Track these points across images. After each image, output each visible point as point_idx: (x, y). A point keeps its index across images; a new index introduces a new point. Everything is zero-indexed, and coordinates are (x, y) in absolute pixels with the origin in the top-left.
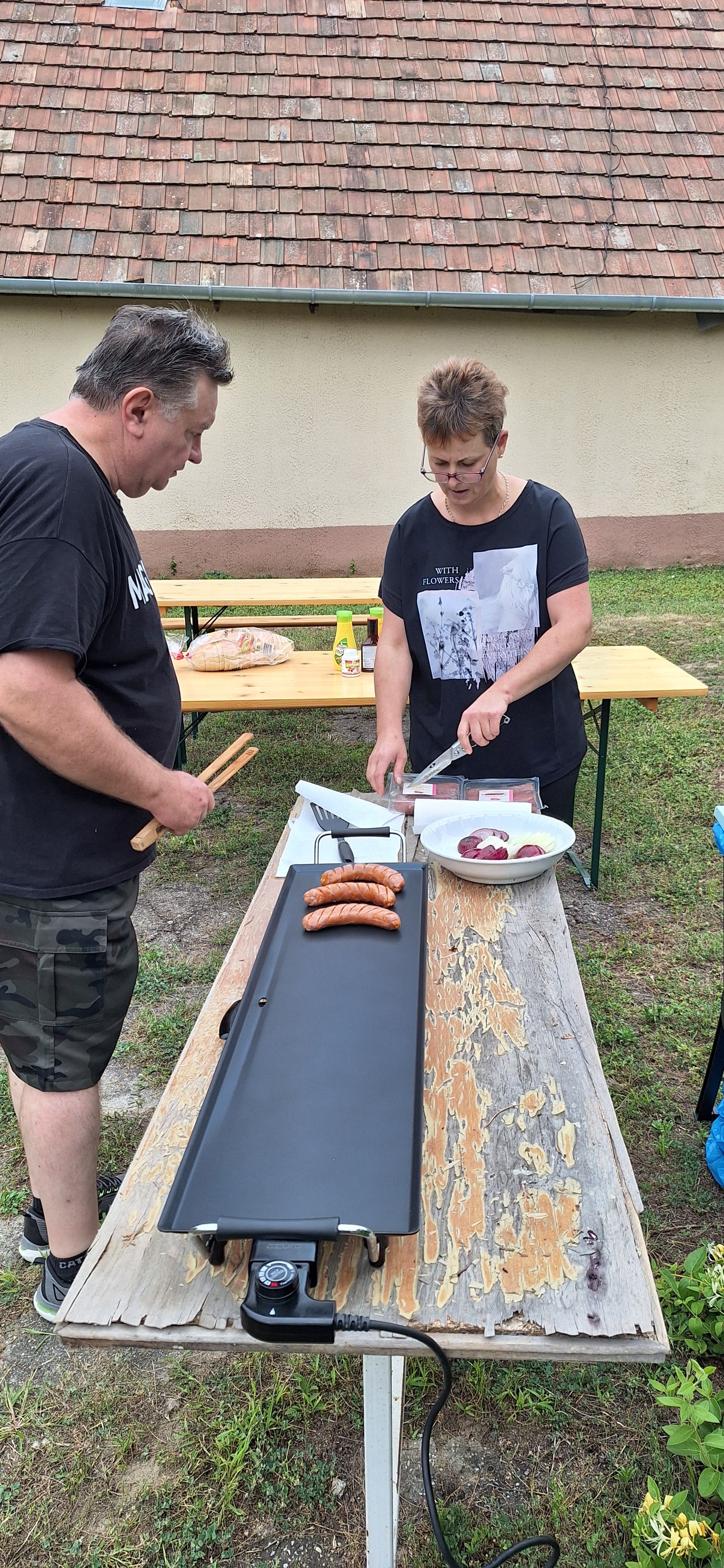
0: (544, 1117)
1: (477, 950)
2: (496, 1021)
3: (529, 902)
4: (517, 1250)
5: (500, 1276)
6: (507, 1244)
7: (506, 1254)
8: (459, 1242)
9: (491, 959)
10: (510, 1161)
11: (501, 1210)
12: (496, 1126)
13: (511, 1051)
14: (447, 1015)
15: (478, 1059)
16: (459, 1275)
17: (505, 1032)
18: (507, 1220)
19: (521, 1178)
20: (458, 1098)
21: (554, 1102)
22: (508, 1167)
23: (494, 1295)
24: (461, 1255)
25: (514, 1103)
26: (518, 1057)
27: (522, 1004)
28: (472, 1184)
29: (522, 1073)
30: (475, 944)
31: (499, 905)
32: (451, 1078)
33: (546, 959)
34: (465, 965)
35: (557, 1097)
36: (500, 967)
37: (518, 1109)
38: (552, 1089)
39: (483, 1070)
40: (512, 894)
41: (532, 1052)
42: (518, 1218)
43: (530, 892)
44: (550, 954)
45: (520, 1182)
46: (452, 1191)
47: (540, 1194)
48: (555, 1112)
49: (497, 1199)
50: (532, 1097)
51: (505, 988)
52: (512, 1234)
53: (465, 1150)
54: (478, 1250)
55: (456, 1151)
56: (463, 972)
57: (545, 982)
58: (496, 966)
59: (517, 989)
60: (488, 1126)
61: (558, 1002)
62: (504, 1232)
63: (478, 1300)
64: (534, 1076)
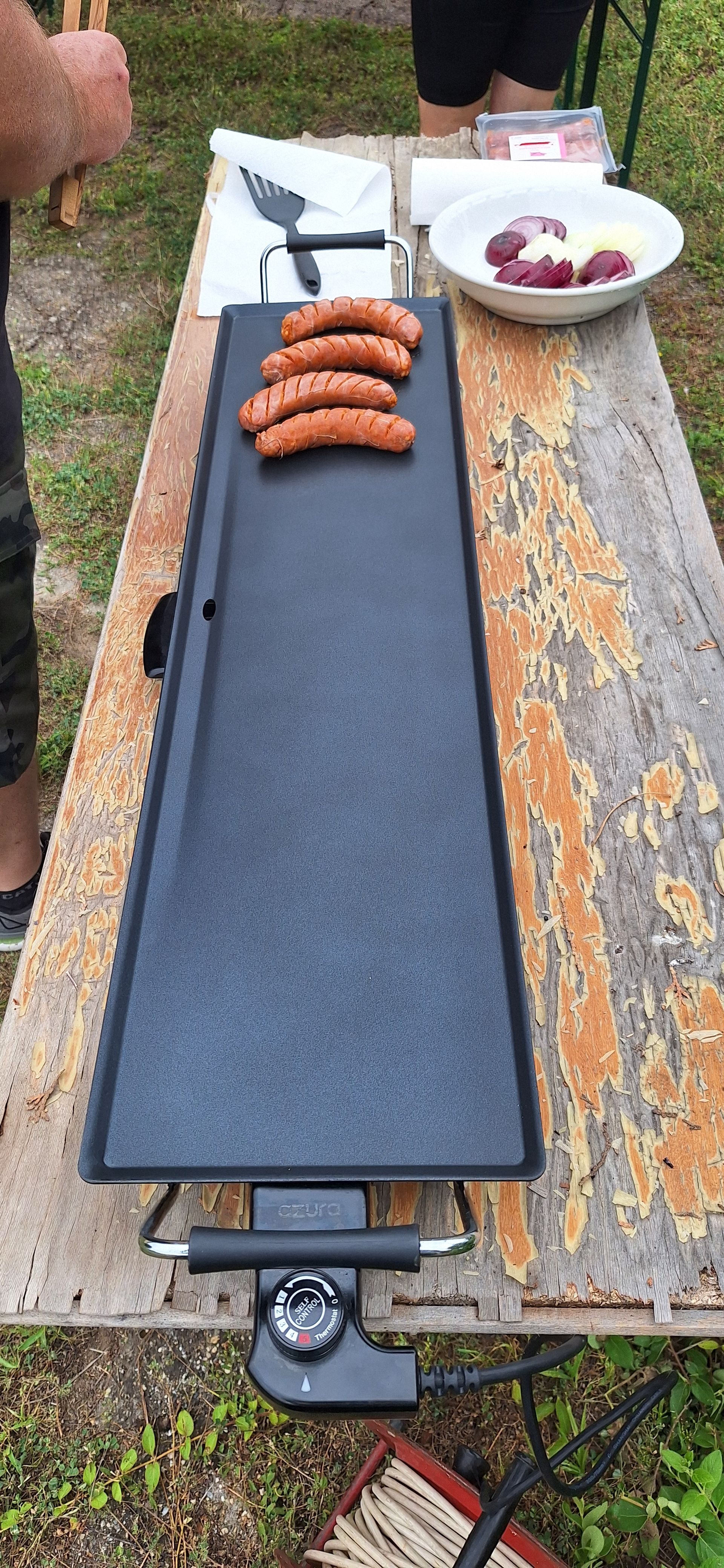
0: (686, 818)
1: (536, 465)
2: (584, 615)
3: (608, 360)
4: (682, 1115)
5: (661, 1175)
6: (663, 1101)
7: (664, 1122)
8: (583, 1098)
9: (562, 484)
10: (645, 917)
11: (642, 1026)
12: (611, 840)
13: (615, 678)
14: (503, 604)
15: (565, 698)
16: (593, 1177)
17: (602, 639)
18: (657, 1045)
19: (665, 950)
20: (541, 780)
21: (700, 786)
22: (643, 930)
23: (657, 1219)
24: (590, 1128)
25: (635, 791)
26: (629, 693)
27: (622, 577)
28: (587, 967)
29: (640, 725)
30: (531, 454)
31: (562, 369)
32: (525, 738)
33: (649, 480)
34: (521, 499)
35: (702, 773)
36: (578, 501)
37: (642, 802)
38: (693, 757)
39: (575, 720)
40: (580, 346)
41: (651, 680)
42: (674, 1044)
43: (606, 341)
44: (655, 472)
45: (667, 963)
46: (556, 984)
47: (703, 987)
48: (704, 808)
49: (632, 1000)
50: (661, 773)
51: (591, 543)
52: (668, 1079)
53: (566, 893)
54: (618, 1115)
55: (552, 895)
56: (520, 512)
57: (654, 529)
58: (571, 497)
59: (610, 545)
60: (598, 842)
61: (680, 572)
62: (653, 1074)
63: (631, 1232)
64: (659, 730)
